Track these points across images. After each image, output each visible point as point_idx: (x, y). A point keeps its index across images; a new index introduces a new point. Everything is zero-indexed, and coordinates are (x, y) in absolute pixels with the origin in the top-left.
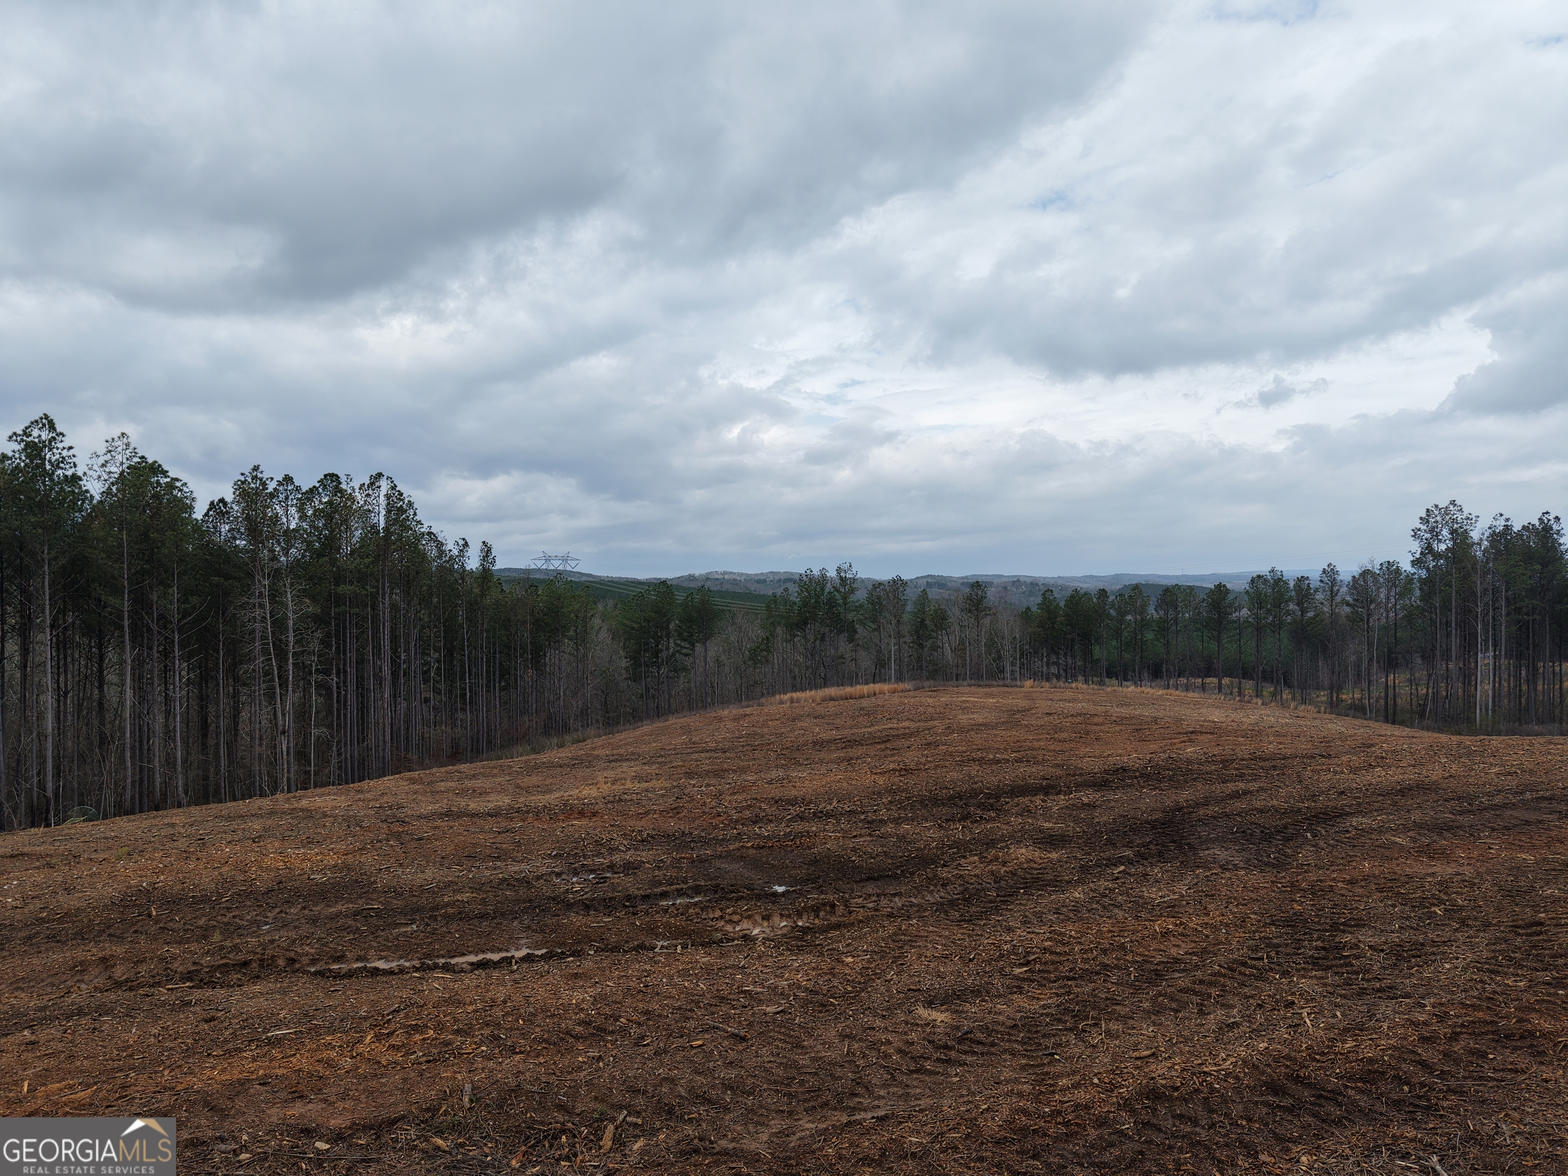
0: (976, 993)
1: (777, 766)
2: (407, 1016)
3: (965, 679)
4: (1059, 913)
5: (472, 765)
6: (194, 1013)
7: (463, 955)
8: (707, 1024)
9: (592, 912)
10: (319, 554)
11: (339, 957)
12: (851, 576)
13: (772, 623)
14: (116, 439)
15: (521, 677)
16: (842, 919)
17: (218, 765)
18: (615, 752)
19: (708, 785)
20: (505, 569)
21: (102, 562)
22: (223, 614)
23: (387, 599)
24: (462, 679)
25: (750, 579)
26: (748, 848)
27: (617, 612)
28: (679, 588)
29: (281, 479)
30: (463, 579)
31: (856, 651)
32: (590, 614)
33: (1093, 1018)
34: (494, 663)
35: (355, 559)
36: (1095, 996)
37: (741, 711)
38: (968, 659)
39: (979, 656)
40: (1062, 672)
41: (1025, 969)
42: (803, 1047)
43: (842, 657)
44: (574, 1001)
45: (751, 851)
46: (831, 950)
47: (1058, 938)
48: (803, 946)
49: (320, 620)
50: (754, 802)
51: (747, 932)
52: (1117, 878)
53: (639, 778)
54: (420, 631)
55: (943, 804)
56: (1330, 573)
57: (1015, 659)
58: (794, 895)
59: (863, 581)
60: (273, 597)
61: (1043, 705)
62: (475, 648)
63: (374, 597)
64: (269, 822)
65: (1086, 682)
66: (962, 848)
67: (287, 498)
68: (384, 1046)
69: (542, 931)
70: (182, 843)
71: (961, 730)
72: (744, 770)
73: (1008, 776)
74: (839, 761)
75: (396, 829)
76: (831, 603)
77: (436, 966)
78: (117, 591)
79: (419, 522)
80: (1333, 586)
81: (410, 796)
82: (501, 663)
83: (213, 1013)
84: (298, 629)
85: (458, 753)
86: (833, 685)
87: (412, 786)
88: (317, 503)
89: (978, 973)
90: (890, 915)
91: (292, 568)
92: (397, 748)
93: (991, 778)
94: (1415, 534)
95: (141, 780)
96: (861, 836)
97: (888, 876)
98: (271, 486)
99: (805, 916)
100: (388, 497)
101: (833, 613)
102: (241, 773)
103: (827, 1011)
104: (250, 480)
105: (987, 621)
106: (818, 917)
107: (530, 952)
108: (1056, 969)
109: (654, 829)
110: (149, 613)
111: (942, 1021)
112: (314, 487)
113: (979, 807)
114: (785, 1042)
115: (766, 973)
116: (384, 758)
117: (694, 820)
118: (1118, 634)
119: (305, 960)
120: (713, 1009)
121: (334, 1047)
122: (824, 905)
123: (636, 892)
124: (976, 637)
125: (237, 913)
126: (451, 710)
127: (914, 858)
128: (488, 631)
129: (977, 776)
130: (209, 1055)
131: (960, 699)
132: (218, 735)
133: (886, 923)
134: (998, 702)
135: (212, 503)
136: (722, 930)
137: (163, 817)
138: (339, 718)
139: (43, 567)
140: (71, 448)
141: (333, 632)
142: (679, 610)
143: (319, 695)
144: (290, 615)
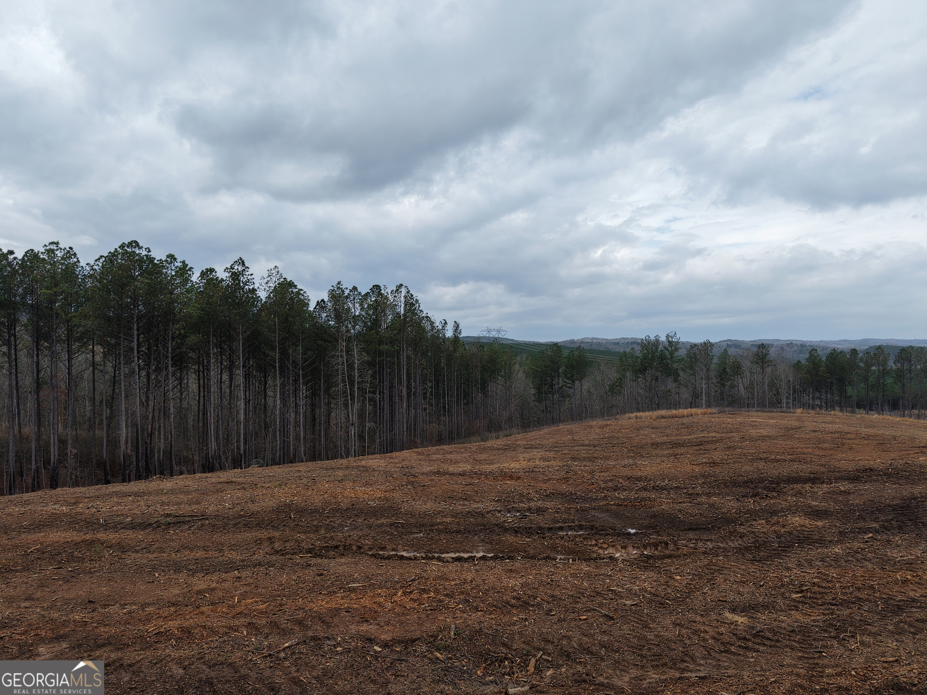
0: (765, 607)
1: (628, 457)
2: (419, 583)
3: (753, 407)
4: (824, 561)
5: (450, 446)
6: (313, 571)
7: (448, 553)
8: (589, 607)
9: (519, 535)
10: (371, 329)
11: (383, 548)
12: (676, 340)
13: (624, 369)
14: (273, 269)
15: (475, 398)
16: (673, 552)
17: (320, 441)
18: (529, 443)
19: (585, 466)
20: (466, 337)
21: (266, 333)
22: (323, 361)
23: (405, 353)
24: (444, 398)
25: (609, 342)
26: (612, 505)
27: (528, 361)
28: (565, 347)
29: (351, 289)
30: (444, 342)
31: (679, 388)
32: (513, 363)
33: (850, 632)
34: (461, 389)
35: (388, 331)
36: (852, 617)
37: (605, 423)
38: (756, 394)
39: (764, 392)
40: (823, 404)
41: (800, 595)
42: (649, 628)
43: (669, 391)
44: (510, 585)
45: (613, 507)
46: (666, 570)
47: (824, 577)
48: (648, 566)
49: (371, 364)
50: (614, 477)
51: (612, 555)
52: (867, 542)
53: (543, 459)
54: (422, 371)
55: (740, 486)
57: (789, 394)
58: (641, 535)
59: (683, 343)
60: (347, 352)
61: (810, 425)
62: (450, 381)
63: (398, 352)
64: (346, 472)
65: (841, 411)
66: (754, 515)
67: (354, 299)
68: (408, 598)
69: (491, 543)
70: (305, 481)
71: (751, 439)
72: (607, 458)
73: (785, 470)
74: (669, 456)
75: (411, 480)
76: (662, 357)
77: (433, 558)
78: (273, 349)
79: (421, 311)
81: (417, 462)
82: (464, 390)
83: (322, 571)
84: (360, 369)
85: (442, 439)
86: (664, 409)
87: (418, 456)
88: (369, 301)
89: (766, 595)
90: (705, 553)
91: (357, 336)
92: (410, 435)
93: (773, 471)
95: (284, 447)
96: (684, 502)
97: (703, 528)
98: (347, 292)
99: (648, 549)
100: (405, 297)
101: (664, 364)
102: (331, 445)
103: (664, 607)
104: (336, 289)
105: (769, 370)
106: (657, 549)
107: (485, 554)
108: (822, 598)
109: (553, 489)
110: (288, 360)
111: (742, 623)
112: (368, 292)
113: (765, 489)
114: (638, 623)
115: (625, 581)
116: (403, 440)
117: (578, 486)
118: (865, 379)
119: (366, 548)
120: (592, 598)
121: (382, 596)
122: (661, 543)
123: (544, 525)
124: (762, 380)
125: (332, 520)
126: (438, 415)
127: (720, 518)
128: (457, 371)
129: (764, 469)
130: (320, 593)
131: (750, 420)
132: (320, 425)
133: (702, 557)
134: (777, 422)
135: (318, 302)
136: (596, 552)
137: (295, 467)
138: (380, 418)
139: (239, 336)
140: (252, 275)
141: (377, 371)
142: (565, 360)
143: (370, 405)
144: (356, 361)
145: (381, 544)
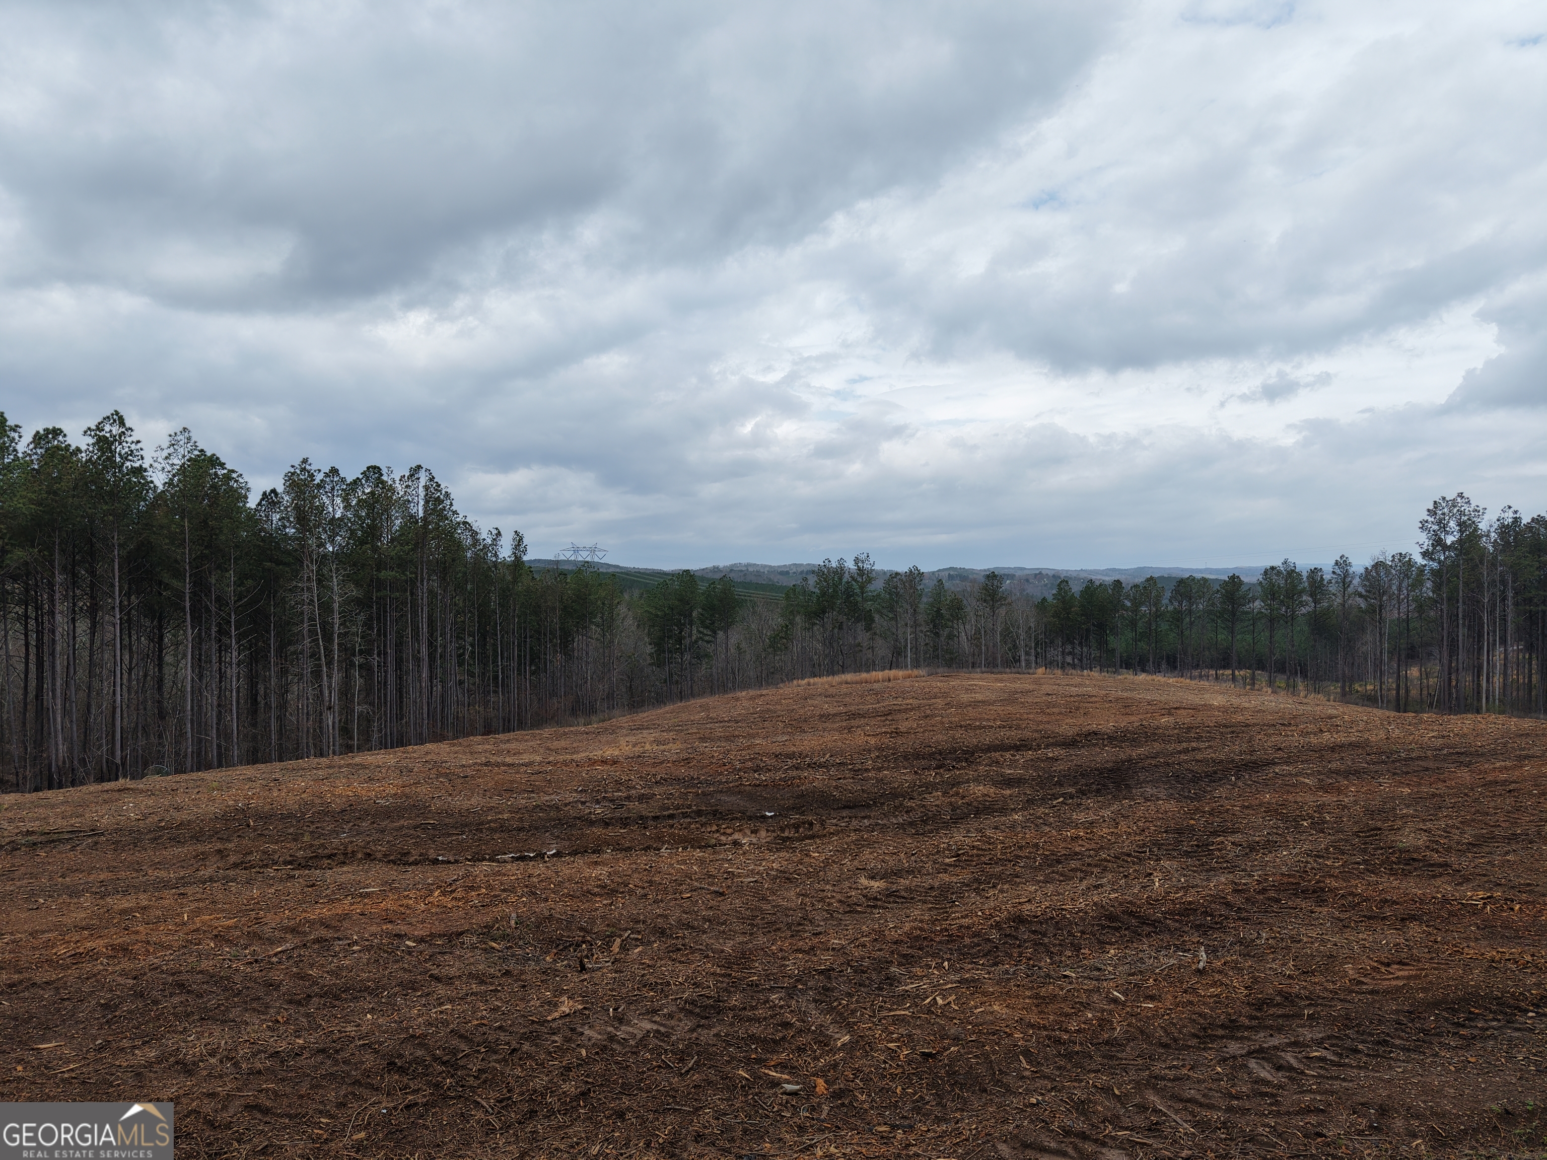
0: (910, 871)
2: (463, 883)
3: (978, 667)
4: (996, 827)
6: (299, 882)
7: (505, 853)
8: (696, 887)
9: (610, 827)
10: (362, 542)
12: (869, 566)
13: (792, 612)
14: (179, 433)
15: (551, 661)
16: (817, 832)
17: (269, 738)
18: (638, 724)
19: (718, 746)
20: (535, 560)
21: (166, 547)
22: (274, 598)
23: (425, 584)
24: (495, 662)
25: (773, 570)
27: (642, 601)
28: (703, 579)
29: (328, 471)
30: (496, 566)
31: (873, 639)
32: (616, 603)
33: (993, 883)
34: (525, 647)
35: (395, 547)
36: (1001, 872)
37: (759, 692)
38: (984, 648)
39: (995, 645)
40: (1077, 661)
41: (954, 859)
42: (768, 900)
43: (859, 645)
44: (594, 876)
45: (748, 789)
46: (803, 850)
47: (987, 840)
48: (781, 848)
49: (362, 603)
50: (756, 756)
51: (737, 840)
52: (1055, 807)
53: (658, 742)
54: (456, 616)
55: (924, 758)
56: (1342, 564)
57: (1030, 648)
58: (780, 818)
59: (880, 571)
60: (319, 582)
61: (1046, 688)
62: (507, 633)
63: (413, 582)
64: (330, 772)
65: (1099, 671)
66: (930, 787)
67: (333, 489)
68: (448, 897)
69: (569, 839)
70: (261, 782)
71: (960, 706)
73: (988, 738)
74: (841, 729)
75: (444, 771)
76: (849, 593)
77: (484, 859)
78: (178, 574)
79: (455, 513)
80: (1345, 577)
81: (452, 754)
82: (531, 648)
83: (313, 882)
84: (343, 612)
85: (491, 728)
86: (851, 672)
87: (452, 749)
88: (360, 493)
89: (915, 861)
90: (857, 830)
91: (338, 554)
92: (434, 723)
93: (971, 739)
94: (1423, 525)
95: (200, 749)
96: (845, 779)
97: (862, 805)
98: (319, 478)
99: (786, 831)
100: (426, 488)
101: (851, 602)
103: (790, 882)
104: (299, 472)
105: (1002, 611)
106: (797, 830)
107: (560, 851)
108: (979, 859)
109: (666, 774)
110: (208, 595)
111: (878, 886)
112: (358, 478)
113: (955, 760)
114: (754, 897)
117: (702, 768)
118: (1133, 624)
119: (379, 854)
120: (702, 880)
122: (804, 823)
123: (648, 814)
124: (992, 627)
125: (319, 825)
126: (484, 692)
127: (887, 793)
128: (519, 617)
129: (960, 738)
131: (969, 682)
132: (268, 711)
133: (852, 834)
134: (1004, 685)
135: (265, 493)
136: (716, 839)
138: (379, 698)
139: (113, 551)
140: (138, 442)
141: (374, 615)
142: (702, 598)
143: (361, 676)
144: (336, 598)
145: (403, 849)
